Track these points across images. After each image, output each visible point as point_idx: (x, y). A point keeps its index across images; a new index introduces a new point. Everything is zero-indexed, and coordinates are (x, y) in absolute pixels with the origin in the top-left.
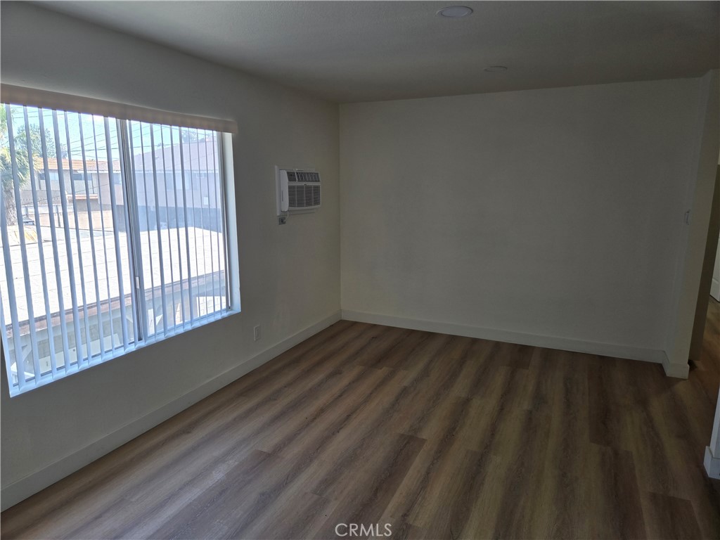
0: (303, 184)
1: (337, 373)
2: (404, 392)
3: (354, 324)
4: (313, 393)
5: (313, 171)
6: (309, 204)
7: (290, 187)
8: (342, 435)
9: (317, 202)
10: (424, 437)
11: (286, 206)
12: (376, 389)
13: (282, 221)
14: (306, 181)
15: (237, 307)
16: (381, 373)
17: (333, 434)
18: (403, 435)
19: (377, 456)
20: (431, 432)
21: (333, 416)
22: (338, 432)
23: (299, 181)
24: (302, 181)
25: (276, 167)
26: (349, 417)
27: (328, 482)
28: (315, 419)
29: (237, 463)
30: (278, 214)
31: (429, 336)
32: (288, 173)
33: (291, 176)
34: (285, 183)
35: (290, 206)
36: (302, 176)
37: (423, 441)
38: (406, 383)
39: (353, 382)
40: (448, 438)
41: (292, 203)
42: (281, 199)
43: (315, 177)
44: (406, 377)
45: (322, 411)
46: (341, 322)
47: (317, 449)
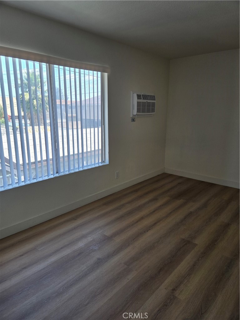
0: (145, 101)
1: (155, 199)
2: (190, 214)
3: (171, 175)
4: (139, 208)
5: (153, 95)
6: (148, 111)
7: (138, 102)
8: (150, 233)
9: (153, 111)
10: (196, 243)
11: (135, 112)
12: (174, 210)
13: (133, 120)
14: (147, 99)
15: (107, 162)
16: (179, 202)
17: (145, 232)
18: (184, 239)
19: (166, 249)
20: (201, 241)
21: (147, 222)
22: (148, 231)
23: (143, 99)
24: (145, 99)
25: (131, 92)
26: (155, 223)
27: (135, 259)
28: (137, 222)
29: (92, 239)
30: (131, 117)
31: (212, 185)
32: (137, 95)
33: (139, 97)
34: (136, 100)
35: (137, 112)
36: (145, 97)
37: (195, 245)
38: (192, 210)
39: (163, 205)
40: (211, 245)
41: (138, 111)
42: (133, 109)
43: (153, 98)
44: (193, 206)
45: (142, 218)
46: (164, 174)
47: (134, 239)
